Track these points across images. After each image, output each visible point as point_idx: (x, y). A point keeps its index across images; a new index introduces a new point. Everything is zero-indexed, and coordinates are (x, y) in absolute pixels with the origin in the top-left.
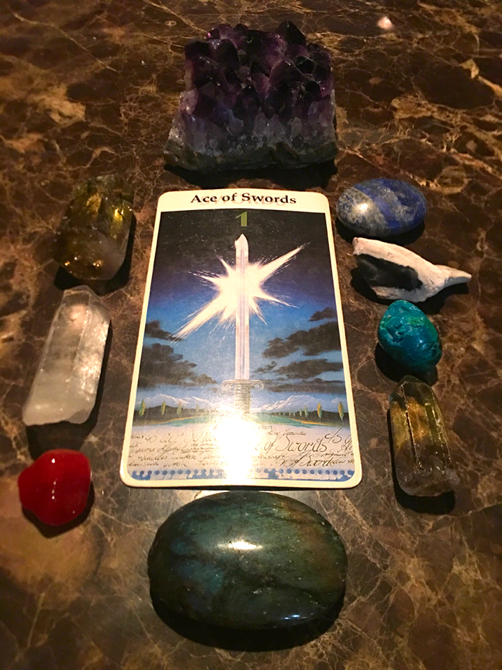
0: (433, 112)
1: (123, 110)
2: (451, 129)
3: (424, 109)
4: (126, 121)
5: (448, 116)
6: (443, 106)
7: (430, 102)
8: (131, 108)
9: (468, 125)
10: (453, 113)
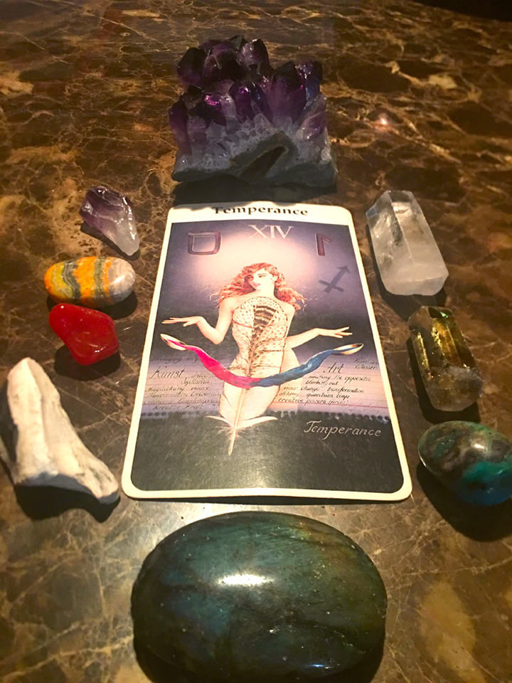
0: (352, 94)
1: (67, 88)
2: (367, 106)
3: (345, 93)
4: (69, 94)
5: (365, 97)
6: (362, 90)
7: (350, 88)
8: (75, 87)
9: (383, 103)
10: (370, 95)
